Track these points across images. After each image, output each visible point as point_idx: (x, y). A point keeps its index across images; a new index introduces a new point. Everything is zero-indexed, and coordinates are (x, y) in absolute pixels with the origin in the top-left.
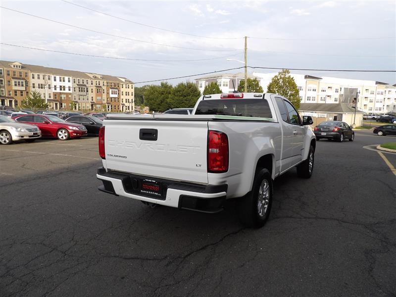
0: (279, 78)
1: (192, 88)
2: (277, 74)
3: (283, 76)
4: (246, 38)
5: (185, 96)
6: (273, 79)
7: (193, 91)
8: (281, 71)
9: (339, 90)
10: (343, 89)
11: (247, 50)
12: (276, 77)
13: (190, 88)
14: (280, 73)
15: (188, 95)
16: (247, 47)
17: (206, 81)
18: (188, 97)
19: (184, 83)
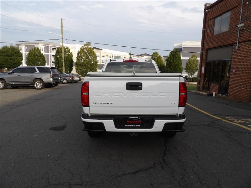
0: (84, 47)
1: (15, 50)
2: (83, 45)
3: (86, 47)
4: (62, 19)
5: (10, 56)
6: (80, 48)
7: (16, 52)
8: (86, 43)
9: (112, 56)
10: (113, 57)
11: (63, 28)
12: (82, 47)
13: (14, 50)
14: (85, 45)
15: (13, 55)
16: (63, 26)
17: (26, 46)
18: (13, 57)
19: (8, 46)
